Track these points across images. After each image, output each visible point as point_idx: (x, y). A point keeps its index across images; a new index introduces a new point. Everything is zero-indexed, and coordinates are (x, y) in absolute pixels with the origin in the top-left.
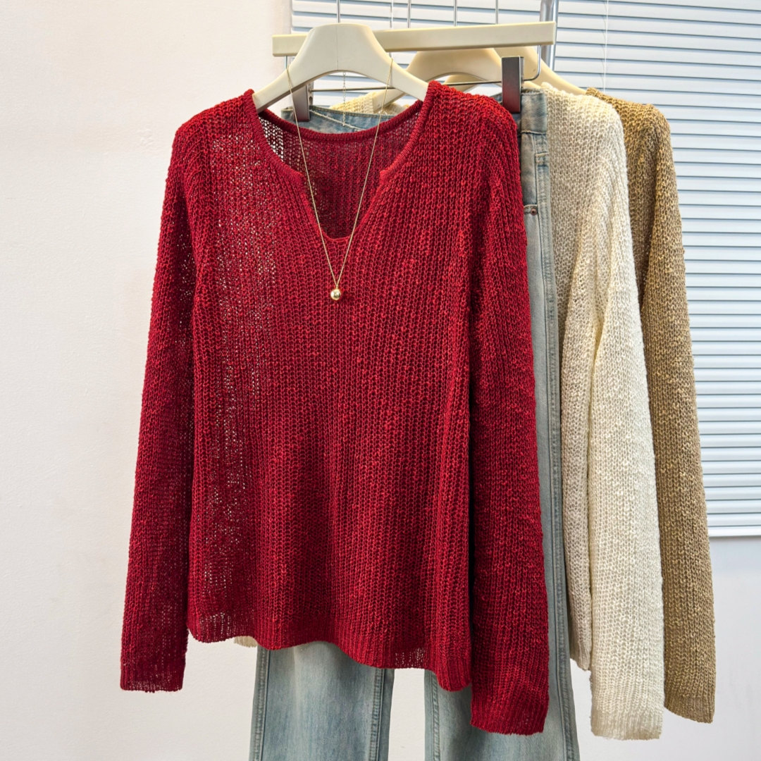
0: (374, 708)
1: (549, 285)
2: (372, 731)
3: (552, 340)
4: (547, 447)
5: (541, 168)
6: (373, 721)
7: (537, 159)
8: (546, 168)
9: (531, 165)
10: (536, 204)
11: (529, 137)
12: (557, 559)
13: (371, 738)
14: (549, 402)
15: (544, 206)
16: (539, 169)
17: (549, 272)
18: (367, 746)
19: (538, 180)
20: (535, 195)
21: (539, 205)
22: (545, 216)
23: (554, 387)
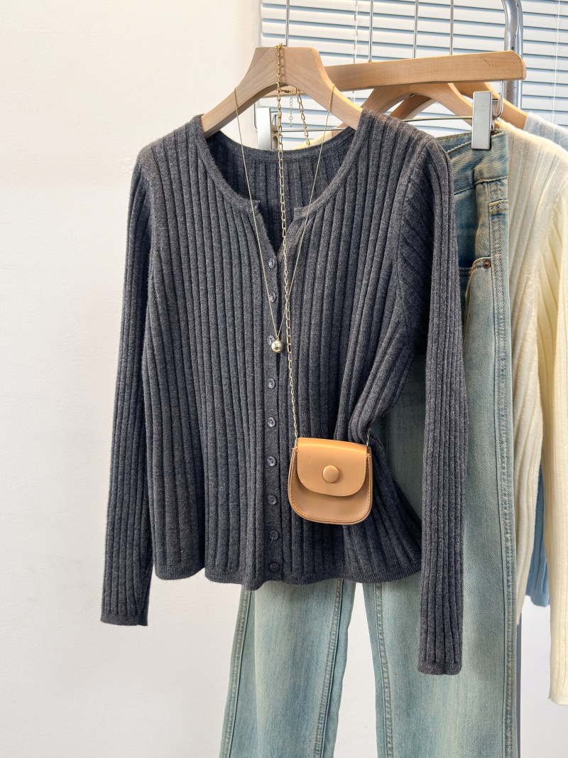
1: (502, 343)
3: (503, 400)
4: (497, 513)
8: (501, 217)
10: (489, 256)
11: (484, 186)
16: (493, 219)
20: (488, 247)
23: (505, 450)
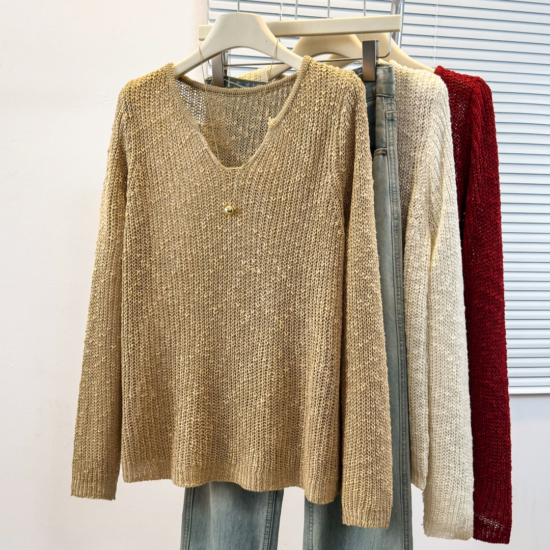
0: (267, 515)
2: (265, 531)
5: (390, 122)
6: (266, 525)
7: (387, 115)
9: (383, 120)
13: (265, 536)
14: (396, 294)
15: (392, 149)
17: (395, 198)
18: (261, 543)
19: (387, 130)
21: (388, 149)
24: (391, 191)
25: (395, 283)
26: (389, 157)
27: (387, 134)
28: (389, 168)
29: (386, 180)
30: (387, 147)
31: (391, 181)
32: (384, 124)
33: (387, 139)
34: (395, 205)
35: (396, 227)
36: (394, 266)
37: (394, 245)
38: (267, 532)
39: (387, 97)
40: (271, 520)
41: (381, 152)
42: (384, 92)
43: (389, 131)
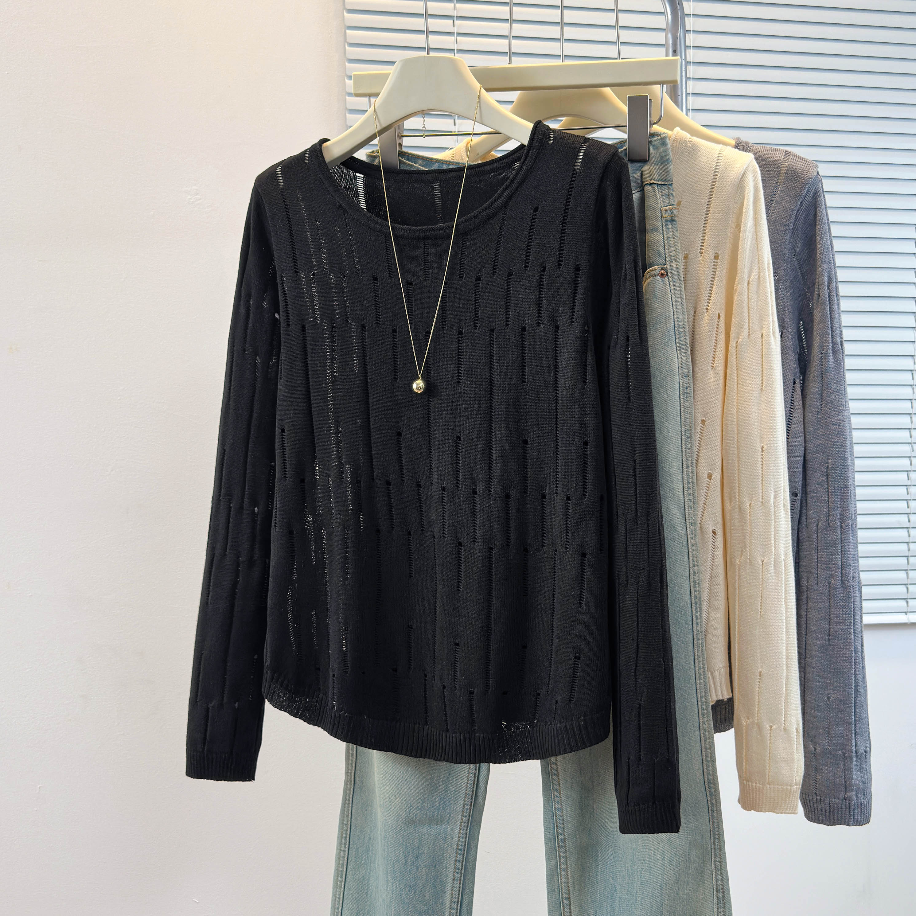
0: (459, 841)
1: (684, 358)
2: (455, 868)
3: (688, 421)
5: (669, 223)
6: (457, 857)
7: (664, 213)
8: (674, 223)
9: (657, 220)
10: (665, 264)
11: (654, 188)
12: (700, 674)
13: (454, 876)
14: (686, 493)
15: (674, 267)
16: (667, 225)
17: (684, 343)
18: (449, 886)
19: (665, 237)
20: (663, 254)
21: (668, 267)
22: (676, 278)
23: (691, 475)
24: (677, 333)
25: (685, 475)
26: (670, 278)
27: (666, 242)
28: (673, 296)
29: (669, 316)
30: (668, 263)
31: (675, 316)
32: (661, 227)
33: (667, 251)
34: (683, 354)
35: (686, 388)
36: (684, 450)
37: (683, 417)
38: (458, 869)
39: (662, 184)
40: (464, 850)
41: (658, 271)
42: (656, 176)
43: (668, 238)
